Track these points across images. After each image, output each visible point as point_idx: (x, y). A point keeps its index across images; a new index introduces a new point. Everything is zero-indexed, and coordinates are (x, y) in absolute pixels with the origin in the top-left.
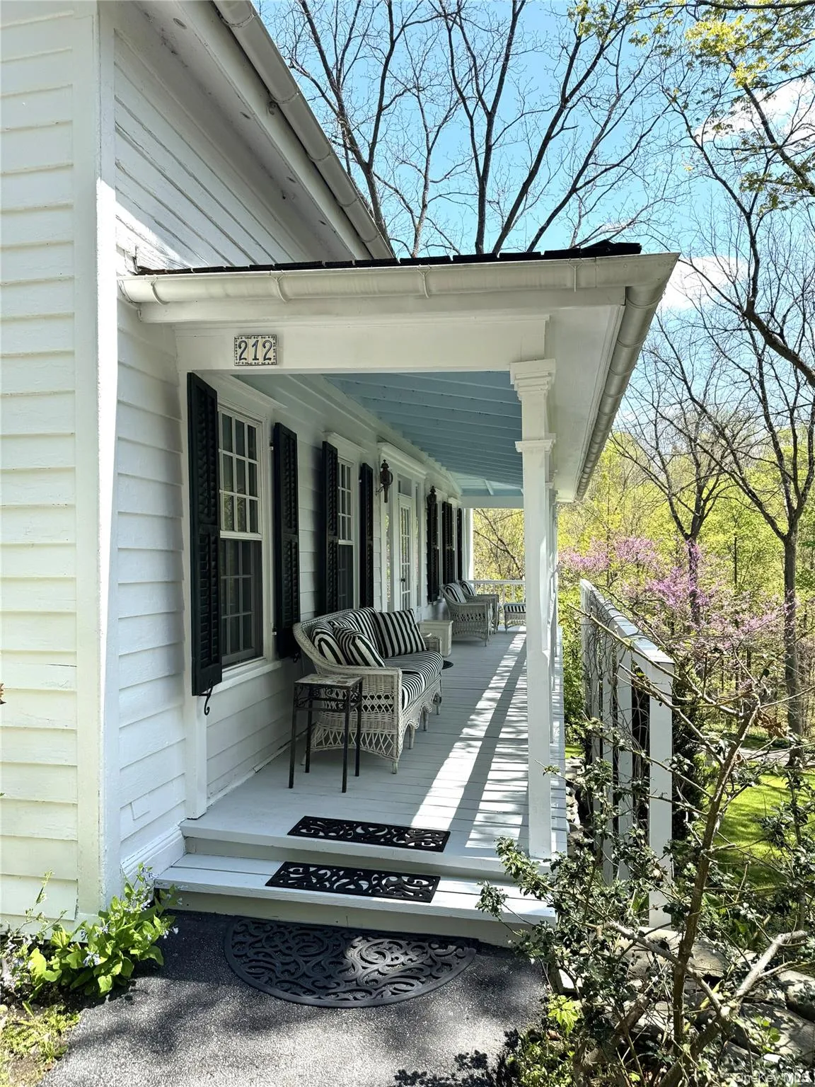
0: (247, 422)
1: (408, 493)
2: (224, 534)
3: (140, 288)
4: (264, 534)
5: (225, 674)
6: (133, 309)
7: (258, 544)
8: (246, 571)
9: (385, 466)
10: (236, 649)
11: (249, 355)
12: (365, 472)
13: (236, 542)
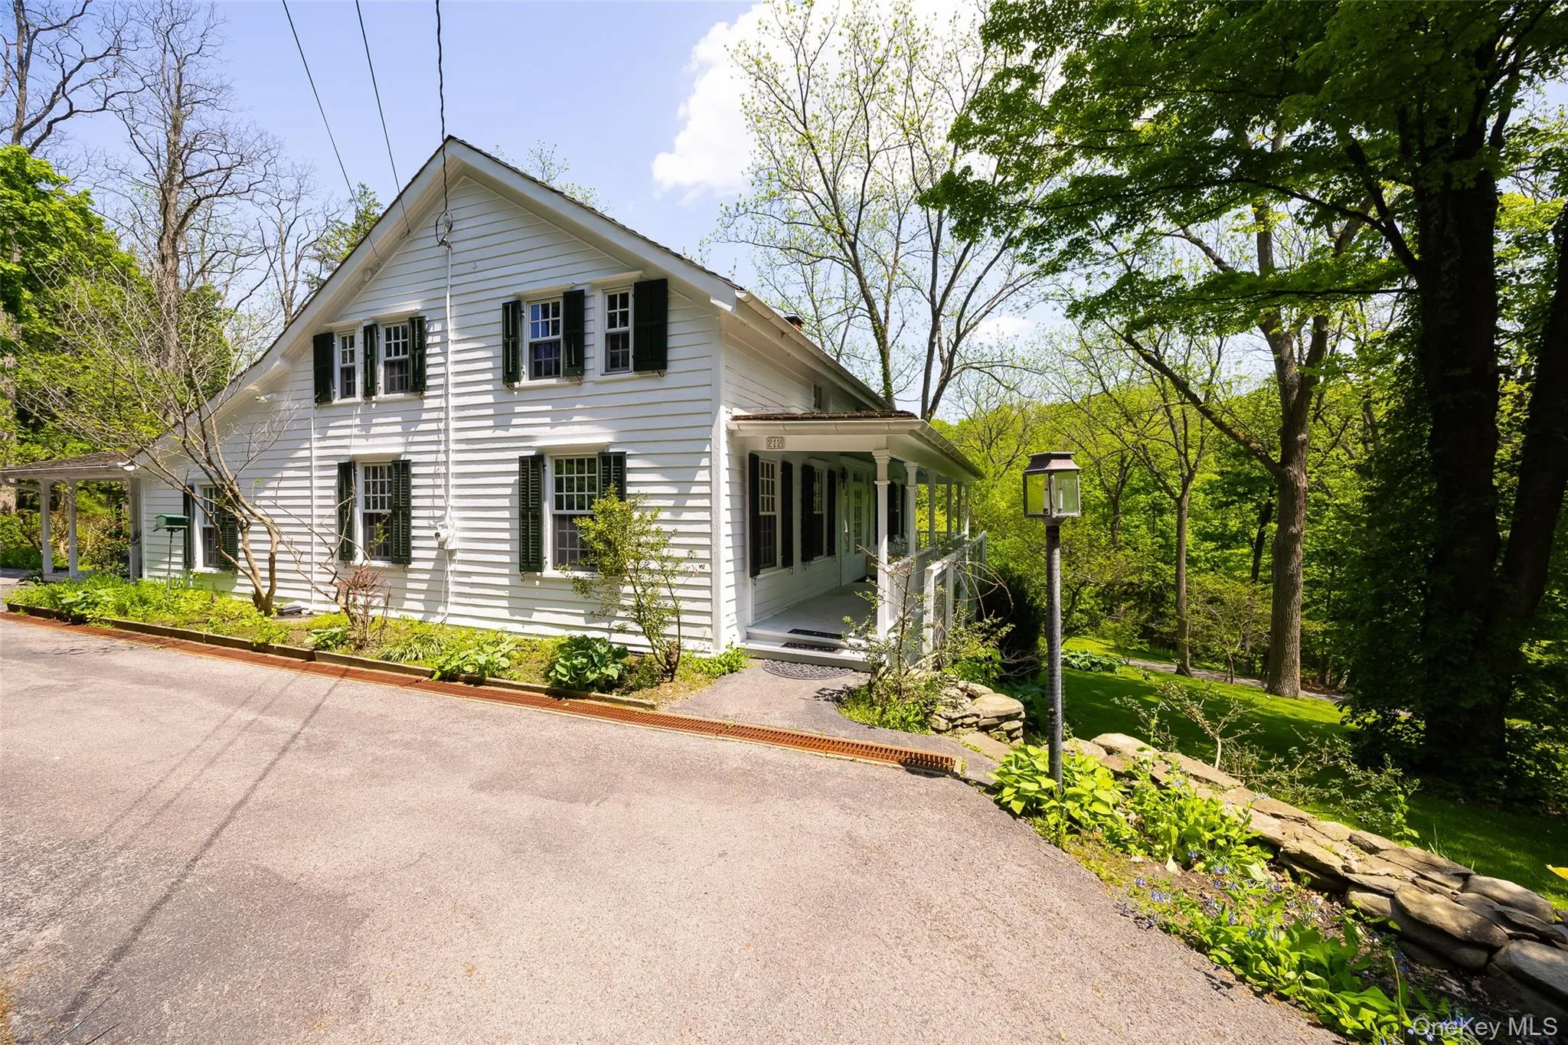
0: (770, 463)
1: (861, 481)
2: (761, 513)
3: (734, 425)
4: (778, 512)
5: (761, 571)
6: (731, 433)
7: (775, 516)
8: (770, 528)
9: (844, 469)
10: (765, 562)
11: (772, 445)
12: (831, 475)
13: (765, 516)
